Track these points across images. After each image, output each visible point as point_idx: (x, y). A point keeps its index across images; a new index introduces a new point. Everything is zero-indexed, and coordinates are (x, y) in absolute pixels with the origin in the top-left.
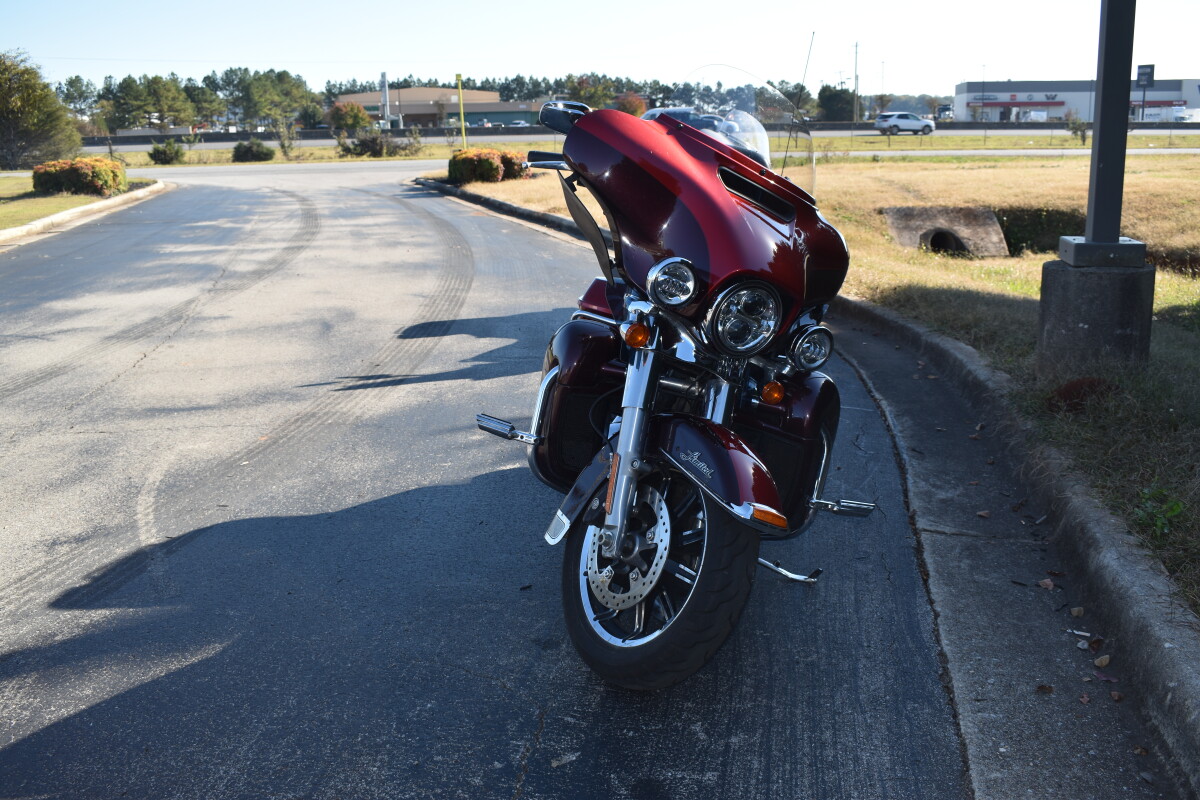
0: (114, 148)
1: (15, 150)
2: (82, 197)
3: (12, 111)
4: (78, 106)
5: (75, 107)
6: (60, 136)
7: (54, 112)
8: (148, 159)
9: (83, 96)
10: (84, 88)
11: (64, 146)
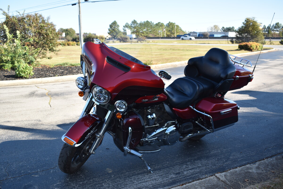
0: (271, 40)
1: (249, 39)
2: (246, 51)
3: (249, 31)
4: (277, 29)
5: (276, 30)
6: (259, 37)
7: (259, 31)
8: (279, 43)
9: (279, 27)
10: (279, 25)
11: (259, 39)
